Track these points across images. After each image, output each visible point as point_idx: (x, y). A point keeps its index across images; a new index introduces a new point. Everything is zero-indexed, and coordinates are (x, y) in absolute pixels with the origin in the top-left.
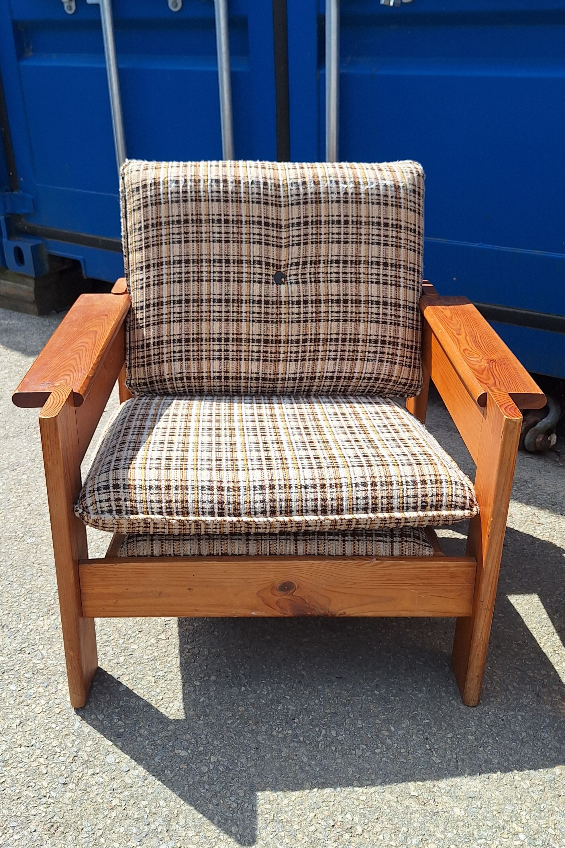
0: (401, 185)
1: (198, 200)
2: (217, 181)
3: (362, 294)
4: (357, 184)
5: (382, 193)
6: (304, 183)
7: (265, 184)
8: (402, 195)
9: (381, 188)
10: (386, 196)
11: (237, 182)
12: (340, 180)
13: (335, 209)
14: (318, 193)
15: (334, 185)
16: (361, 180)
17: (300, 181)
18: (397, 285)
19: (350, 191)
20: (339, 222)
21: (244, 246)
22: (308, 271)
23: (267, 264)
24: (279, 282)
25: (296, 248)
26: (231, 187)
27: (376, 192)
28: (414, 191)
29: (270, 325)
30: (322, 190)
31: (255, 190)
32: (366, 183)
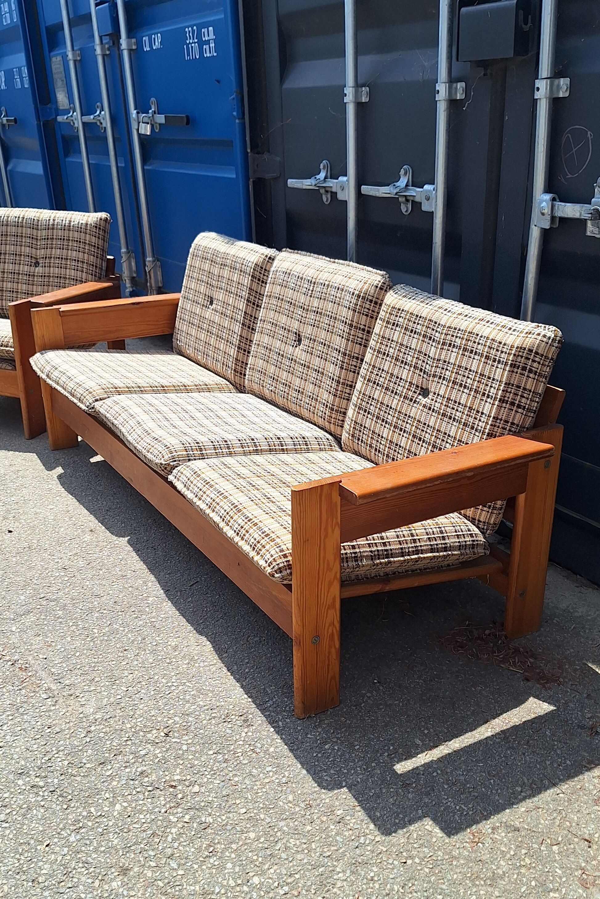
0: (89, 223)
1: (7, 225)
2: (16, 217)
3: (68, 274)
4: (70, 221)
5: (80, 226)
6: (49, 220)
7: (34, 219)
8: (88, 228)
9: (80, 224)
10: (81, 228)
11: (23, 218)
12: (64, 220)
13: (60, 233)
14: (53, 225)
15: (61, 221)
16: (72, 220)
17: (48, 219)
18: (82, 271)
19: (67, 225)
20: (61, 239)
21: (23, 247)
22: (47, 261)
23: (31, 257)
24: (36, 267)
25: (43, 250)
26: (20, 219)
27: (77, 226)
28: (96, 227)
29: (30, 286)
30: (56, 223)
31: (30, 222)
32: (74, 222)
